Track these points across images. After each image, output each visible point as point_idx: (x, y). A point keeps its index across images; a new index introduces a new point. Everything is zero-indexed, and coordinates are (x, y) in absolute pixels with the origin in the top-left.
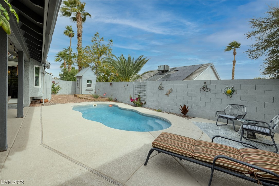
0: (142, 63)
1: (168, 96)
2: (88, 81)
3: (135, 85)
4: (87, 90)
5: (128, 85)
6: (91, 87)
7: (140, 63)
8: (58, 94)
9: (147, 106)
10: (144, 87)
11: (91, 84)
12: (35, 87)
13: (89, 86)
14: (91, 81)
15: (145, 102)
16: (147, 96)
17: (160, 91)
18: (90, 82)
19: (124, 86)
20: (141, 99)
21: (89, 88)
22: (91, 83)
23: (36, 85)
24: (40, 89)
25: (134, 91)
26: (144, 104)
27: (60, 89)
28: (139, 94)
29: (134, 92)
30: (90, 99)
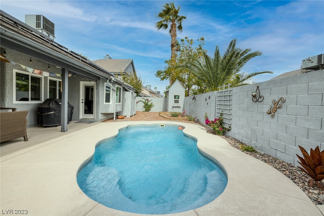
0: (235, 57)
1: (273, 116)
2: (175, 96)
3: (217, 96)
4: (173, 107)
5: (209, 98)
6: (178, 103)
7: (231, 57)
8: (151, 111)
9: (232, 135)
10: (229, 99)
11: (179, 100)
12: (105, 103)
13: (177, 102)
14: (179, 96)
15: (230, 127)
16: (232, 115)
17: (255, 105)
18: (177, 97)
19: (206, 100)
20: (225, 121)
21: (176, 105)
22: (179, 98)
23: (106, 101)
24: (110, 105)
25: (217, 107)
26: (229, 130)
27: (153, 106)
28: (222, 111)
29: (216, 109)
30: (166, 118)
